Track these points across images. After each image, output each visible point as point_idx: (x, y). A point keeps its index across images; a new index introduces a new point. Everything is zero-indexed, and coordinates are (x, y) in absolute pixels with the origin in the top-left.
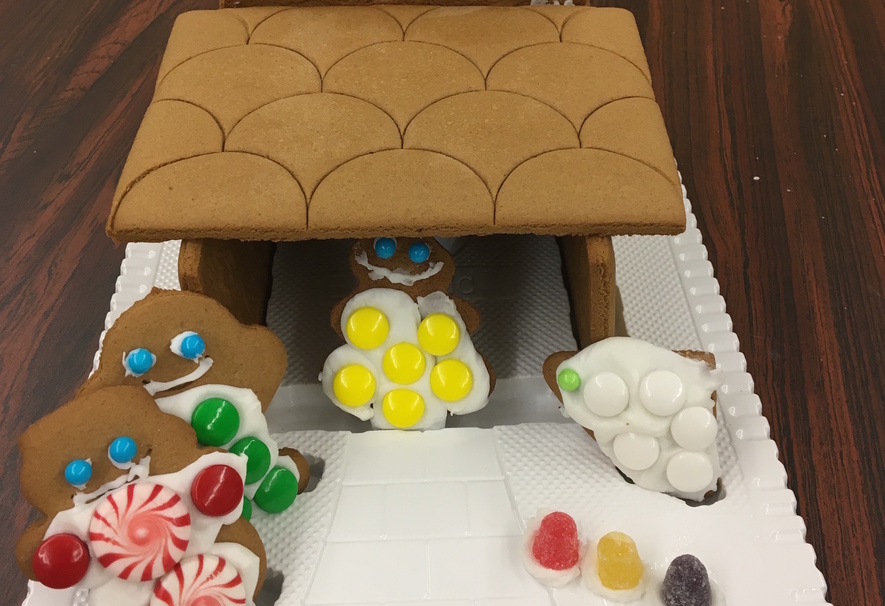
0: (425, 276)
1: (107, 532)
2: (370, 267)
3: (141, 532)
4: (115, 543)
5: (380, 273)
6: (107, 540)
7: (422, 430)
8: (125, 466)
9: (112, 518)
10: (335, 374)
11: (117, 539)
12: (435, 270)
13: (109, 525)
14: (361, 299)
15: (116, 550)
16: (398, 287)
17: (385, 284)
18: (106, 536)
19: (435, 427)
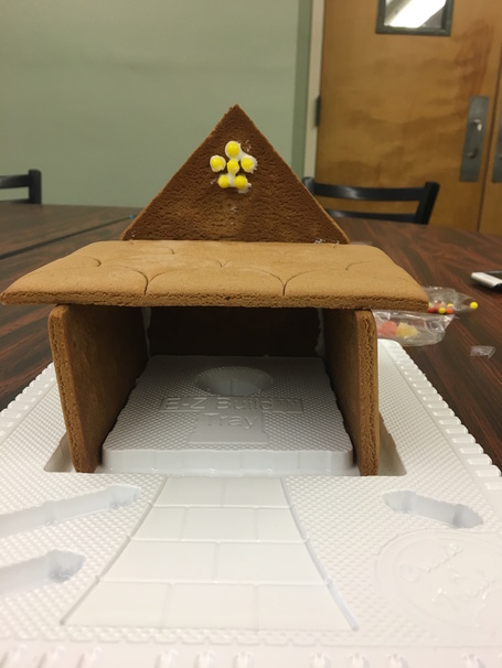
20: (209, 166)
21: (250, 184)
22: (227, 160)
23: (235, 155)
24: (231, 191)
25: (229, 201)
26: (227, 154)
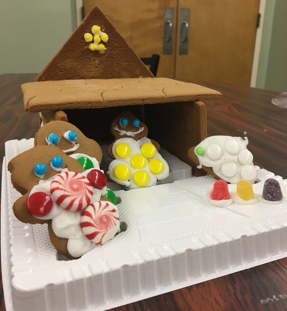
0: (139, 132)
1: (61, 187)
2: (119, 131)
3: (75, 186)
4: (65, 190)
5: (123, 132)
6: (61, 189)
7: (150, 187)
8: (59, 170)
9: (61, 181)
10: (114, 170)
11: (66, 189)
12: (142, 130)
13: (61, 184)
14: (118, 142)
15: (66, 193)
16: (130, 137)
17: (125, 136)
18: (60, 188)
19: (153, 185)
20: (84, 39)
21: (106, 48)
22: (93, 35)
23: (97, 33)
24: (96, 52)
25: (95, 58)
26: (93, 32)
